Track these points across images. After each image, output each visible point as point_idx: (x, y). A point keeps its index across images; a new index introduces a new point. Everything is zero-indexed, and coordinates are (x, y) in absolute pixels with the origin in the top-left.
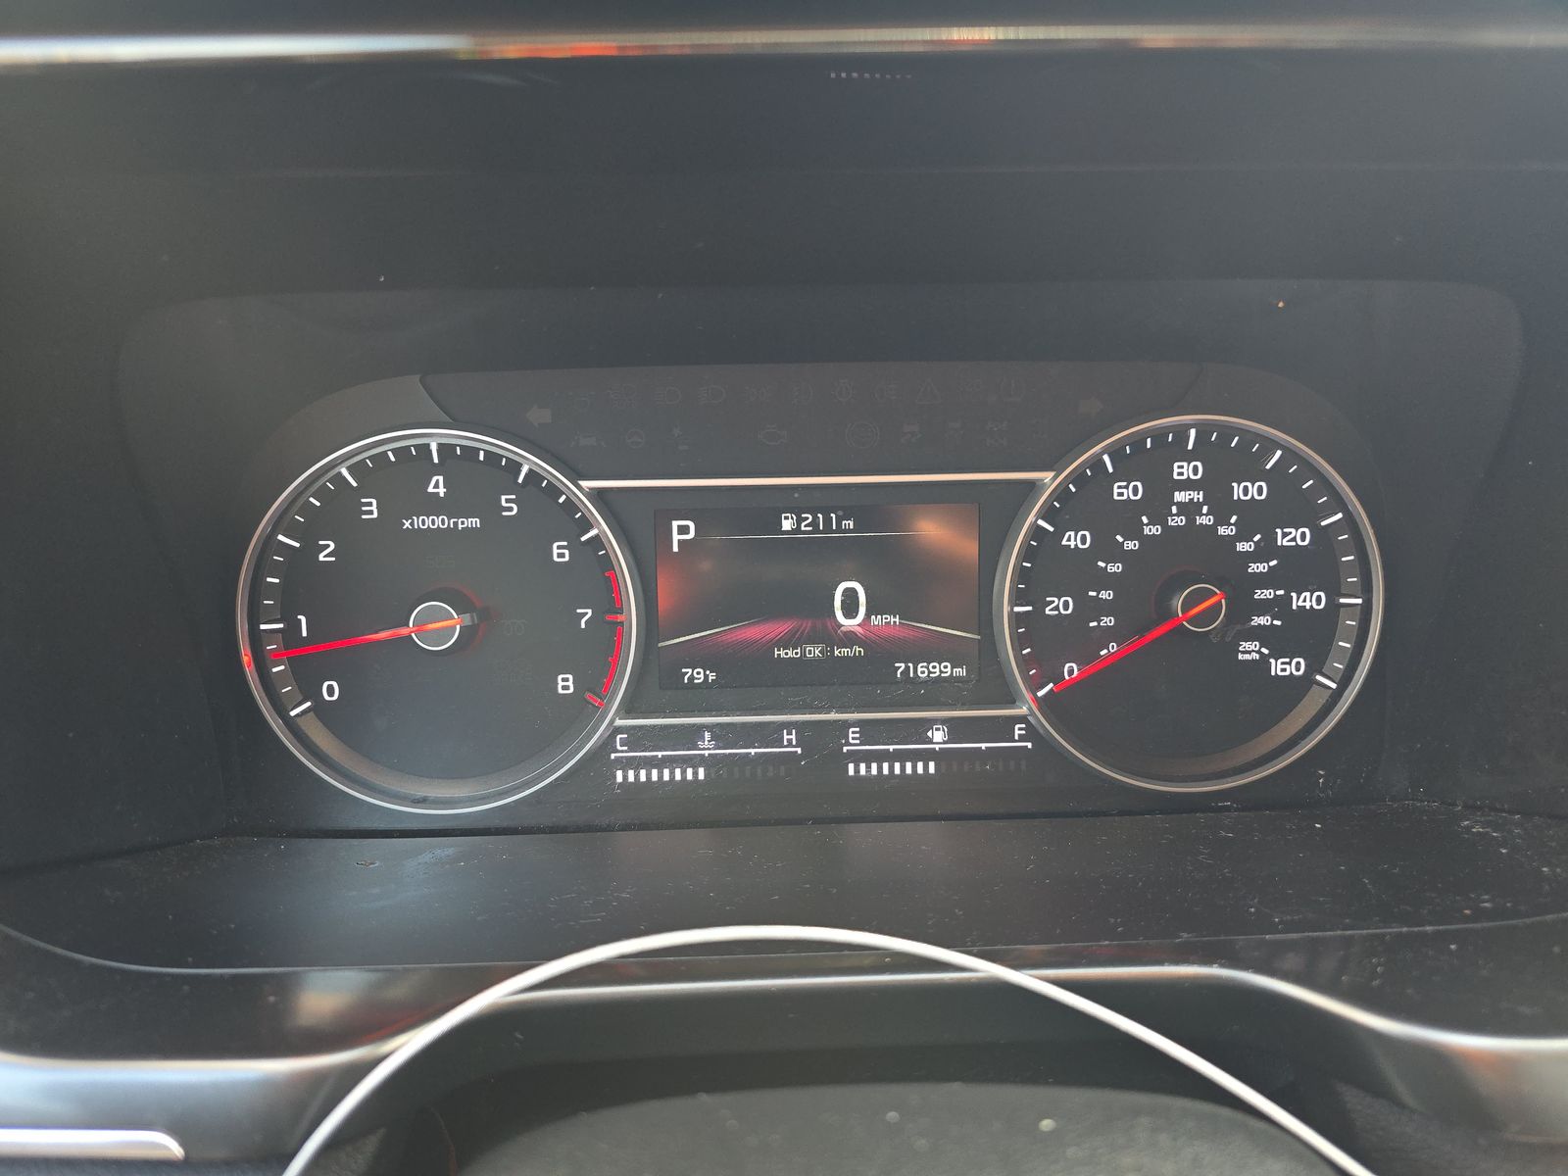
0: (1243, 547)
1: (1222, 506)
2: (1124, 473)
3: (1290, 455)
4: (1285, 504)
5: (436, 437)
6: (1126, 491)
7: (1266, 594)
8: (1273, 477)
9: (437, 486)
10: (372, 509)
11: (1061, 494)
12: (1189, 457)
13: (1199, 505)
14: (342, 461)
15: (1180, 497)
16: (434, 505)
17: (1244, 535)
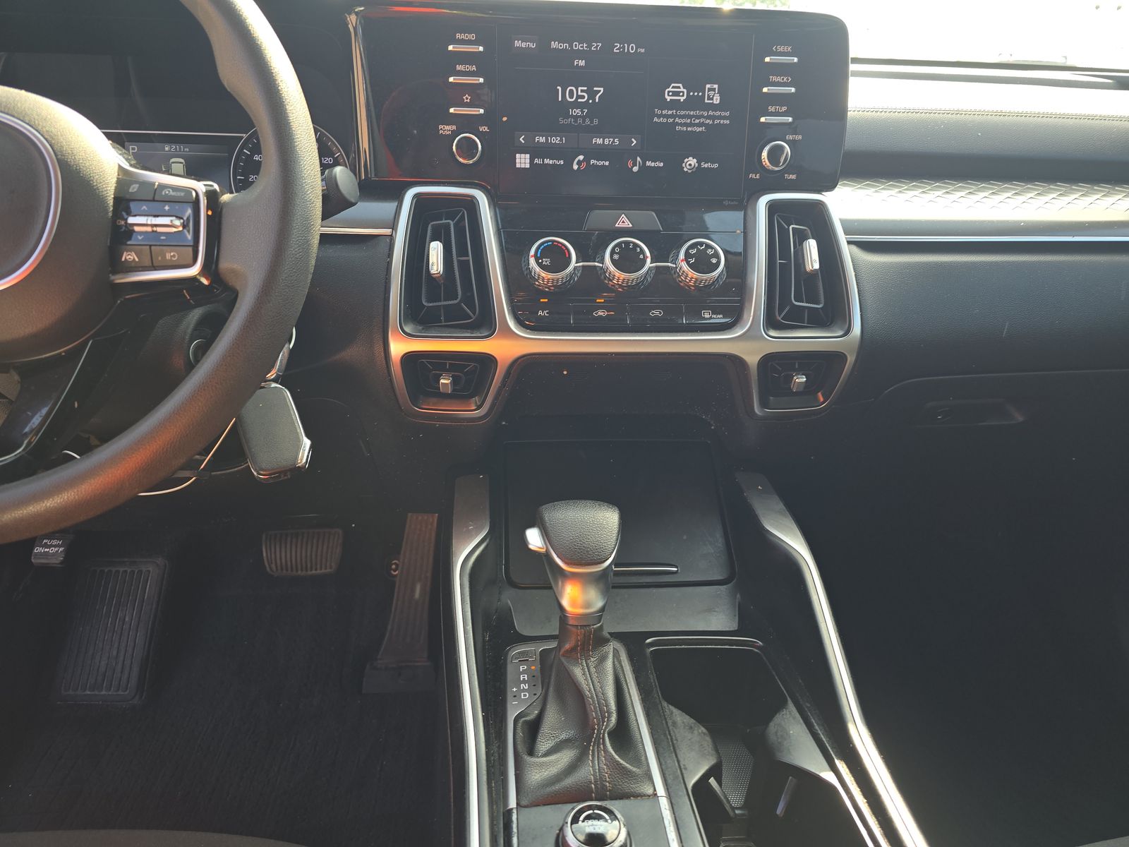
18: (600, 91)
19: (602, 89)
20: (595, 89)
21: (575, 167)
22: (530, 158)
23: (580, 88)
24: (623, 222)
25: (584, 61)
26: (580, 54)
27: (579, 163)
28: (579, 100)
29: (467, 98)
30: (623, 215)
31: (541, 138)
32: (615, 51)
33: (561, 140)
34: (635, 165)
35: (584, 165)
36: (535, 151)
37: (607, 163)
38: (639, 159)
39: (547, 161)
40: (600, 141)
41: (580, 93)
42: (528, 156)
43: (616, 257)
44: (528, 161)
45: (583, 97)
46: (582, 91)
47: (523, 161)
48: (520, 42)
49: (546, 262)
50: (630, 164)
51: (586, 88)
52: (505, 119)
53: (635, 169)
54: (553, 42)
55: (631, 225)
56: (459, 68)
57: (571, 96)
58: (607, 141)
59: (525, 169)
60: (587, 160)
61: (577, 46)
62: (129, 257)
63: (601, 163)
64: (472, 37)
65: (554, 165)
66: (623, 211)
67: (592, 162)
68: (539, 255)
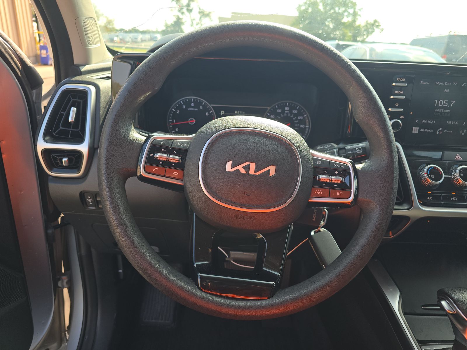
0: (294, 119)
1: (291, 113)
2: (279, 108)
3: (300, 107)
4: (300, 114)
5: (193, 98)
6: (279, 111)
7: (296, 125)
8: (298, 110)
9: (193, 105)
10: (184, 107)
11: (270, 110)
12: (287, 107)
13: (288, 113)
14: (181, 100)
15: (286, 112)
16: (192, 107)
17: (294, 117)
18: (453, 102)
19: (454, 101)
20: (451, 101)
21: (438, 133)
22: (419, 129)
23: (445, 101)
24: (458, 157)
25: (448, 90)
26: (448, 87)
27: (439, 131)
28: (444, 106)
29: (397, 105)
30: (458, 154)
31: (425, 121)
32: (462, 86)
33: (433, 122)
34: (463, 132)
35: (441, 133)
36: (421, 126)
37: (451, 132)
38: (465, 130)
39: (426, 130)
40: (450, 122)
41: (445, 103)
42: (418, 128)
43: (462, 175)
44: (418, 130)
45: (446, 104)
46: (446, 102)
47: (415, 130)
48: (423, 82)
49: (432, 176)
50: (461, 132)
51: (447, 101)
52: (411, 113)
53: (463, 134)
54: (437, 82)
55: (462, 159)
56: (396, 92)
57: (441, 104)
58: (453, 123)
59: (416, 133)
60: (443, 130)
61: (447, 84)
62: (319, 192)
63: (449, 131)
64: (404, 80)
65: (429, 132)
66: (457, 152)
67: (445, 131)
68: (429, 173)
